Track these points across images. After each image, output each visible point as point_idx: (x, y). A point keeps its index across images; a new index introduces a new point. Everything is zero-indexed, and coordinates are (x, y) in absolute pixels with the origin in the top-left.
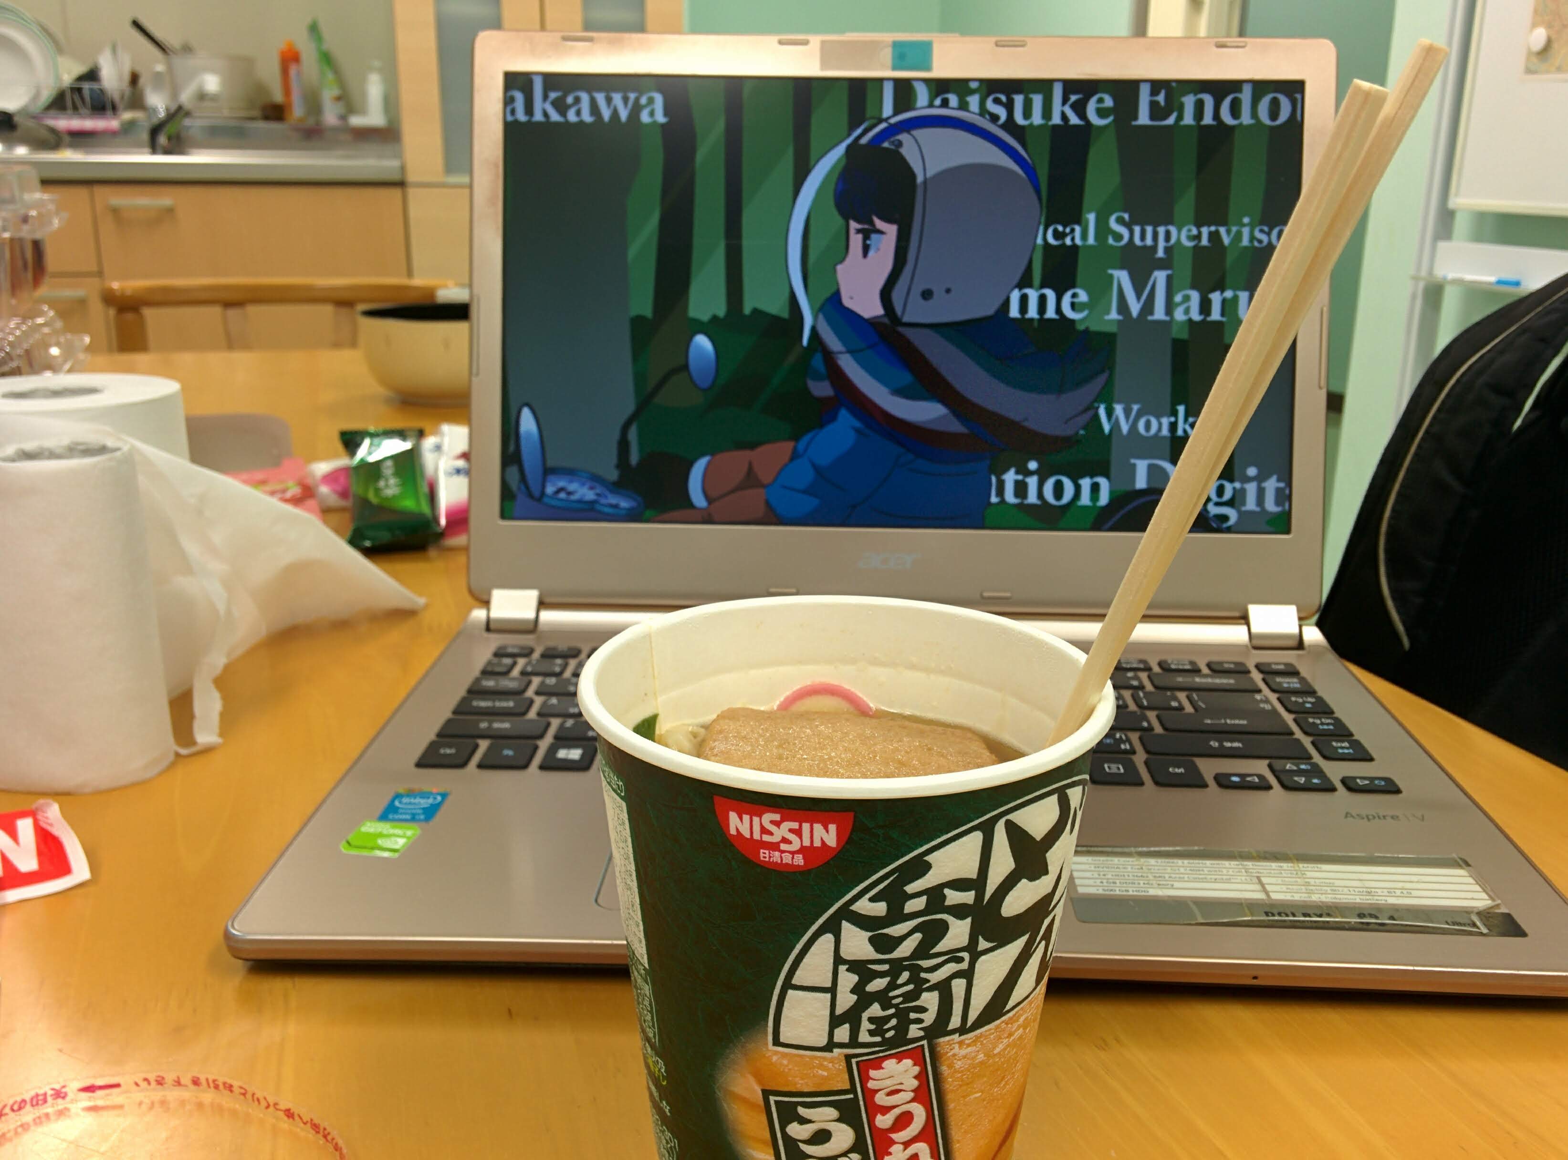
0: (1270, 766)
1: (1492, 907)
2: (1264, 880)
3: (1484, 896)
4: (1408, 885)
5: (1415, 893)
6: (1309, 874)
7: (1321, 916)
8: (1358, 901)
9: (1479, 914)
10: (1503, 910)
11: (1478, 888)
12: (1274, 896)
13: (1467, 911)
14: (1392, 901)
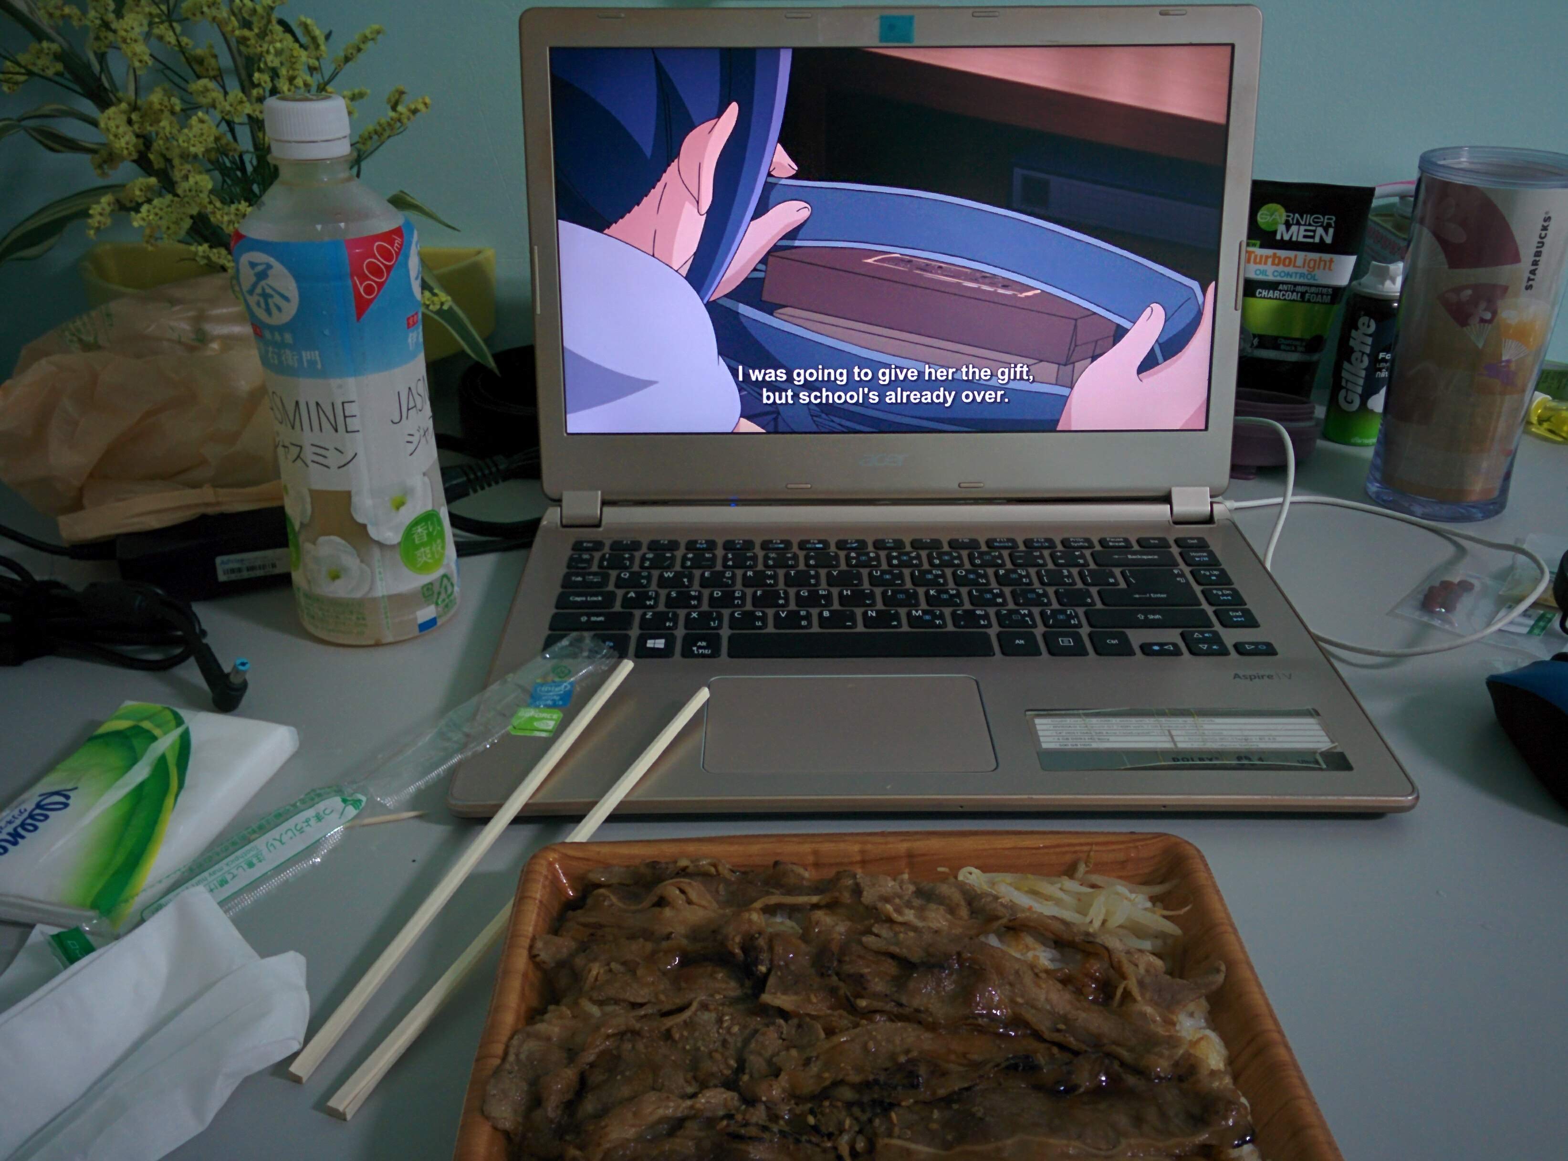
0: (1182, 635)
1: (1331, 748)
2: (1174, 733)
3: (1326, 739)
4: (1274, 733)
5: (1278, 739)
6: (1206, 727)
7: (1211, 760)
8: (1238, 746)
9: (1322, 754)
10: (1339, 750)
11: (1323, 733)
12: (1181, 745)
13: (1313, 752)
14: (1262, 745)
